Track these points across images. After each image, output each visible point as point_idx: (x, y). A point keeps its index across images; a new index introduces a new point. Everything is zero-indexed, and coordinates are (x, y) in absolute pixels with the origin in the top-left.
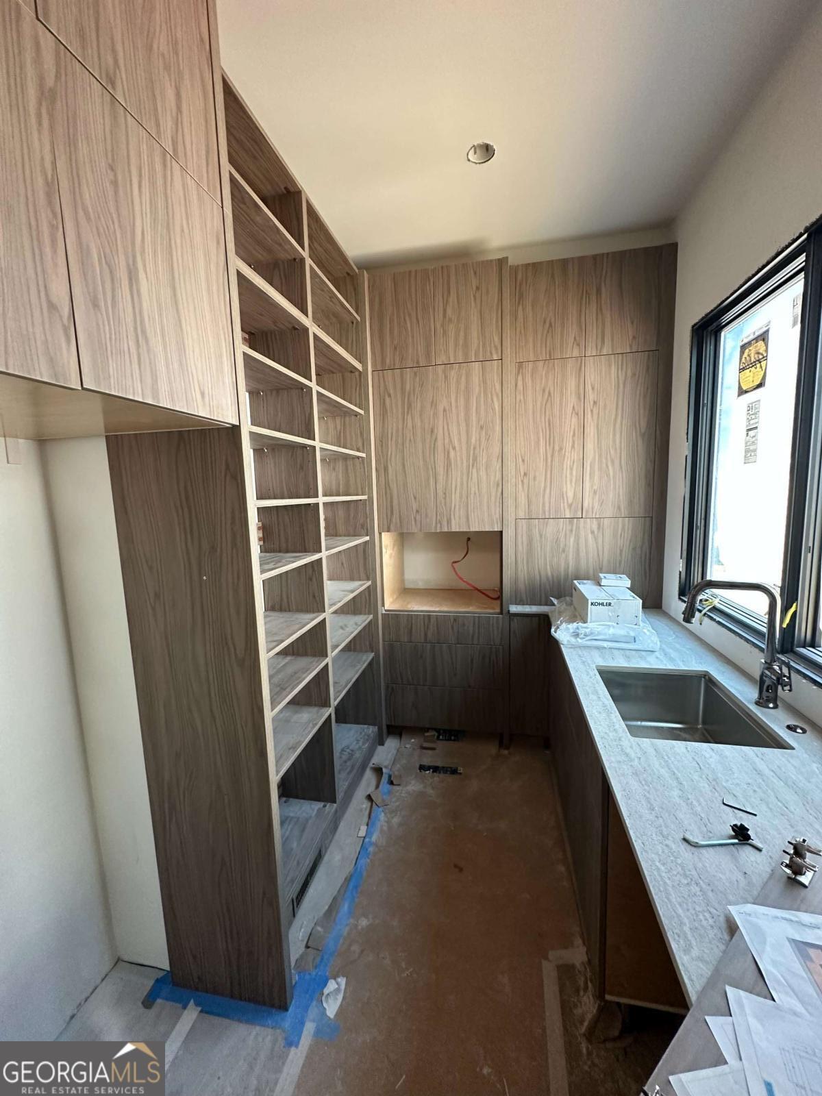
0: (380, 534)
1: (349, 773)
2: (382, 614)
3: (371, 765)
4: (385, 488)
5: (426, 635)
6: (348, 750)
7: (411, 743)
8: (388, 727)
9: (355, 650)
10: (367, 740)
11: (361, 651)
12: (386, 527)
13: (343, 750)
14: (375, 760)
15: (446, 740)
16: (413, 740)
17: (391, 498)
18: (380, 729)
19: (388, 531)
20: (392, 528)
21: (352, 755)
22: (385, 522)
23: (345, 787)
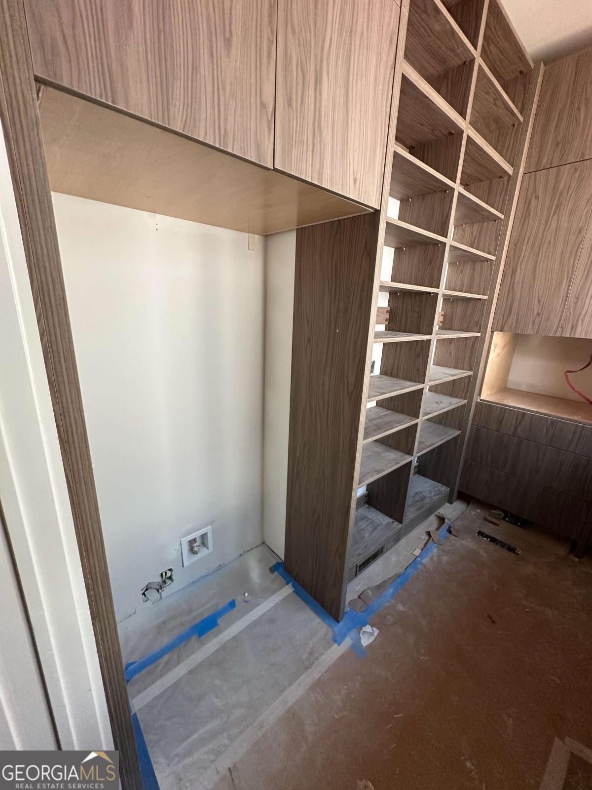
0: (492, 332)
1: (418, 510)
2: (477, 402)
3: (437, 513)
4: (509, 290)
5: (516, 429)
6: (421, 495)
7: (475, 512)
8: (459, 492)
9: (445, 425)
10: (439, 494)
11: (450, 426)
12: (499, 327)
13: (417, 493)
14: (441, 511)
15: (511, 523)
16: (479, 511)
17: (513, 301)
18: (451, 492)
19: (501, 331)
20: (506, 328)
21: (423, 499)
22: (500, 323)
23: (411, 517)
